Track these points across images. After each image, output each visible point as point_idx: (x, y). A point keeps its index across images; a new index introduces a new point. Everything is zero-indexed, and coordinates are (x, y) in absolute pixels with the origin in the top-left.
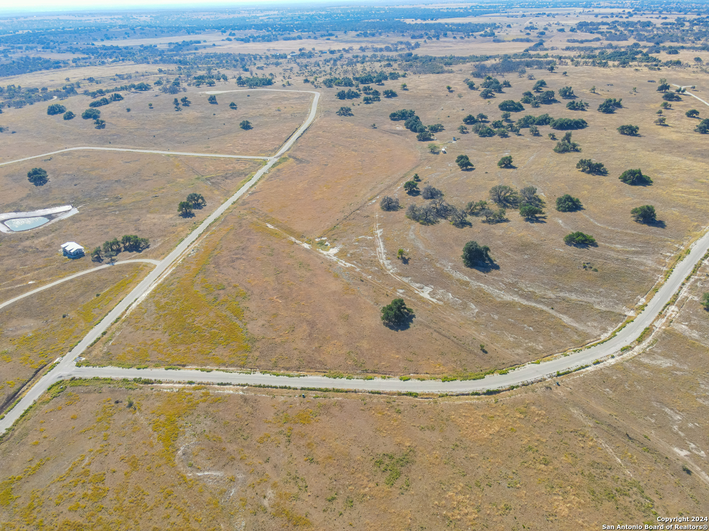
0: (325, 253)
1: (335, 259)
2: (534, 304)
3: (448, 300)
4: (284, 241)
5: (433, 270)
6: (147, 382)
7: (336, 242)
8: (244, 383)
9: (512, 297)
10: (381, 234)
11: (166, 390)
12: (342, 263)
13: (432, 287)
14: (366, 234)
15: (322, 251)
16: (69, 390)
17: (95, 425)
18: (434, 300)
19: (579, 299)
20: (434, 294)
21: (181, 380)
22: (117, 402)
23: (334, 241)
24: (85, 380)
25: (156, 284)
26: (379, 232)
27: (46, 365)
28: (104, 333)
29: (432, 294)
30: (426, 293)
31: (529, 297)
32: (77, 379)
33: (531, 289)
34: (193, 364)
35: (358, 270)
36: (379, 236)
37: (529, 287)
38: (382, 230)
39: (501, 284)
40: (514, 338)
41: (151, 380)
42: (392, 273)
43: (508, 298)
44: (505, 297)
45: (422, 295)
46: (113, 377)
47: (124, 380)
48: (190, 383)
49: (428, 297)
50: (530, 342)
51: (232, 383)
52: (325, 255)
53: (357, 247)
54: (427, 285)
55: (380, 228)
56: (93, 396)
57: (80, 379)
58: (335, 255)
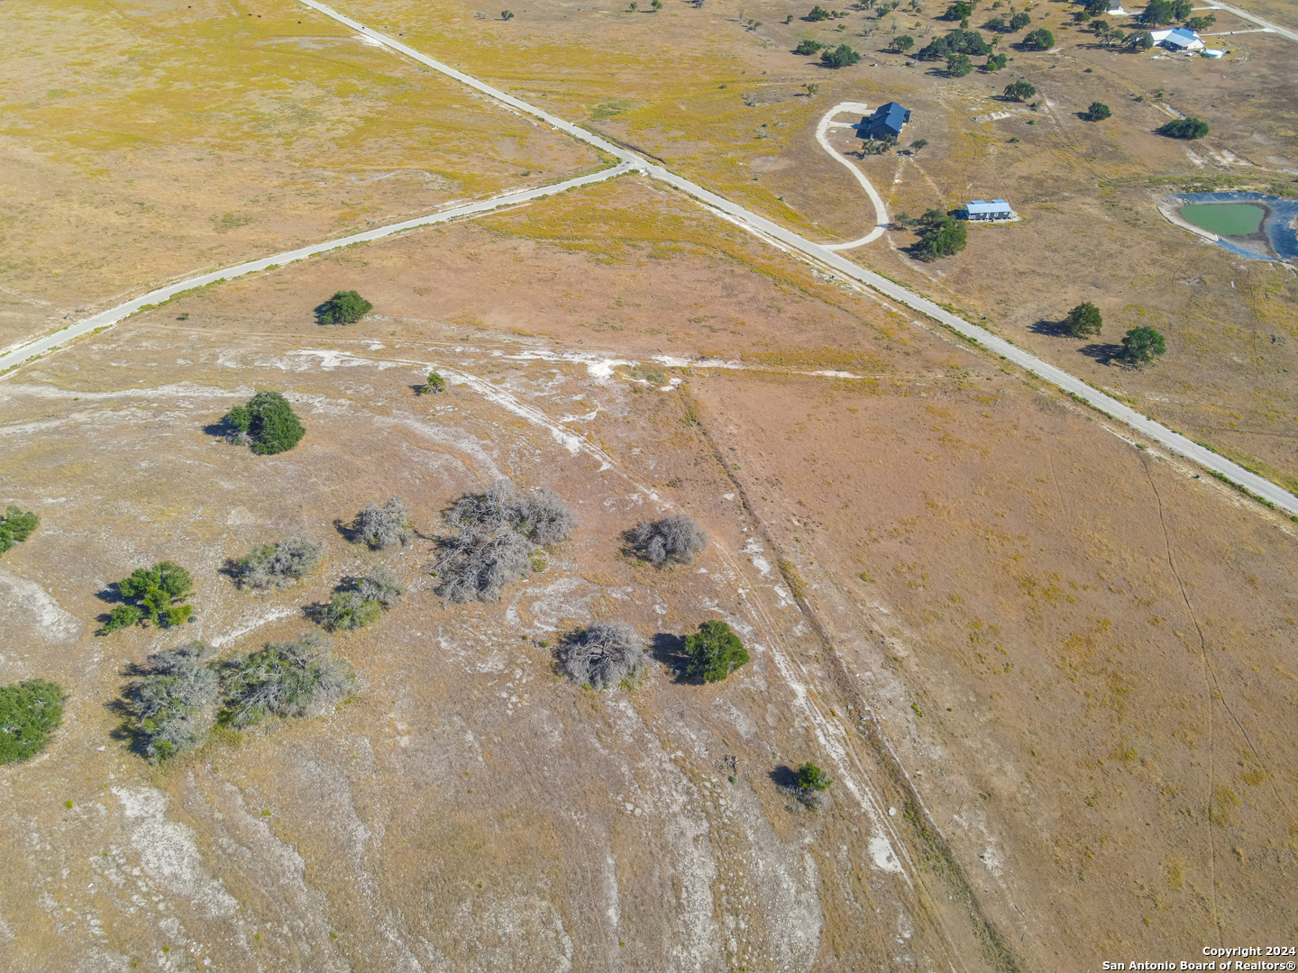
0: (611, 362)
1: (572, 358)
2: (114, 395)
3: (281, 360)
4: (735, 354)
5: (349, 392)
7: (625, 386)
9: (160, 392)
10: (556, 436)
12: (545, 355)
13: (326, 369)
14: (592, 426)
15: (622, 362)
18: (304, 352)
19: (18, 427)
20: (312, 360)
26: (570, 441)
29: (317, 362)
30: (330, 359)
31: (127, 401)
33: (122, 413)
35: (496, 353)
36: (554, 429)
37: (127, 415)
38: (572, 449)
39: (191, 406)
40: (142, 347)
42: (425, 366)
43: (167, 390)
44: (175, 389)
45: (335, 353)
49: (320, 353)
50: (114, 349)
53: (565, 390)
54: (337, 368)
55: (586, 454)
58: (585, 365)
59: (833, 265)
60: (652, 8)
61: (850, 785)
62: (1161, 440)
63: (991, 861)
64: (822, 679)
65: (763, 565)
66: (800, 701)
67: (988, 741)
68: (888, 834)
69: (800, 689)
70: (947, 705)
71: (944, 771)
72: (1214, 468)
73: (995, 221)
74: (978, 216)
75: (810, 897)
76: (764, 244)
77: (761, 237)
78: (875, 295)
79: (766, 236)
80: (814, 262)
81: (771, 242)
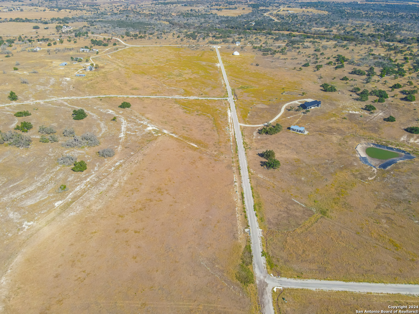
0: (154, 128)
1: (149, 125)
2: (72, 106)
3: (103, 110)
4: (180, 135)
7: (149, 132)
10: (121, 134)
12: (145, 123)
13: (107, 113)
14: (130, 135)
15: (156, 129)
20: (107, 111)
23: (150, 133)
26: (122, 135)
30: (110, 112)
35: (138, 120)
36: (123, 133)
37: (68, 109)
38: (120, 136)
52: (154, 127)
53: (137, 129)
55: (121, 138)
58: (149, 127)
59: (234, 128)
60: (299, 70)
61: (71, 194)
62: (243, 183)
63: (72, 214)
64: (95, 181)
65: (118, 164)
66: (85, 181)
67: (104, 202)
68: (64, 202)
69: (88, 180)
70: (108, 195)
71: (89, 201)
72: (245, 192)
73: (298, 132)
74: (293, 130)
75: (38, 201)
76: (227, 120)
77: (229, 118)
78: (233, 136)
79: (230, 118)
80: (231, 126)
81: (229, 119)
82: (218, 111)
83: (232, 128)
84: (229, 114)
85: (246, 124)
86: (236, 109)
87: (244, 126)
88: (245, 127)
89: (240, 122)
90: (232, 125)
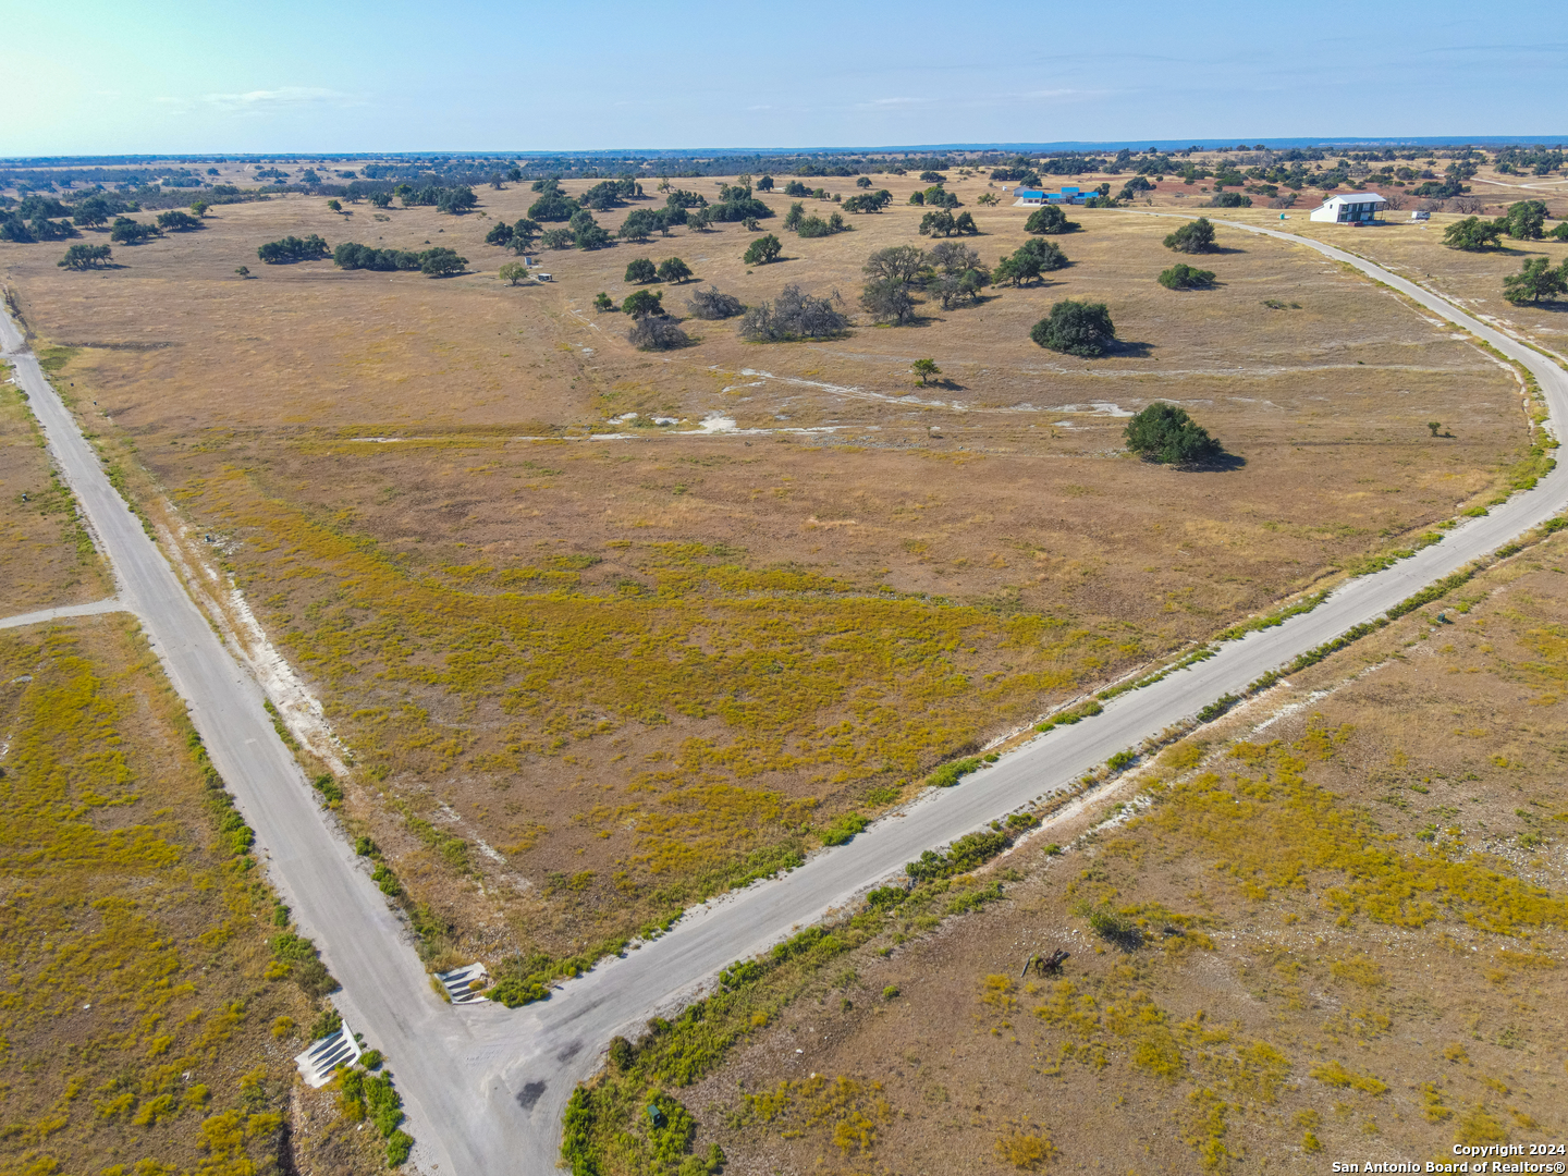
2: (1325, 367)
5: (1037, 381)
6: (984, 849)
8: (1256, 676)
11: (1109, 824)
13: (1104, 401)
16: (705, 1099)
17: (1188, 1090)
19: (1362, 342)
21: (1078, 772)
22: (1052, 967)
24: (697, 1013)
25: (265, 653)
27: (286, 1129)
28: (368, 849)
30: (1117, 412)
31: (1293, 361)
32: (648, 1042)
33: (1273, 353)
34: (992, 726)
36: (771, 377)
41: (981, 836)
46: (811, 919)
47: (875, 898)
48: (1123, 763)
51: (1232, 693)
54: (1088, 402)
56: (896, 1029)
57: (659, 1028)
76: (273, 606)
77: (258, 632)
78: (165, 520)
79: (241, 632)
80: (200, 574)
81: (247, 617)
82: (440, 663)
83: (192, 563)
84: (284, 669)
85: (55, 628)
86: (215, 783)
87: (72, 599)
88: (57, 602)
89: (123, 621)
90: (195, 585)
